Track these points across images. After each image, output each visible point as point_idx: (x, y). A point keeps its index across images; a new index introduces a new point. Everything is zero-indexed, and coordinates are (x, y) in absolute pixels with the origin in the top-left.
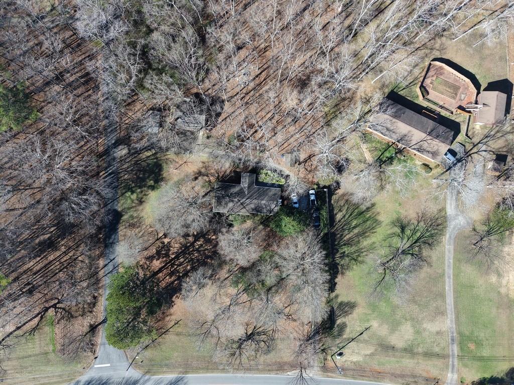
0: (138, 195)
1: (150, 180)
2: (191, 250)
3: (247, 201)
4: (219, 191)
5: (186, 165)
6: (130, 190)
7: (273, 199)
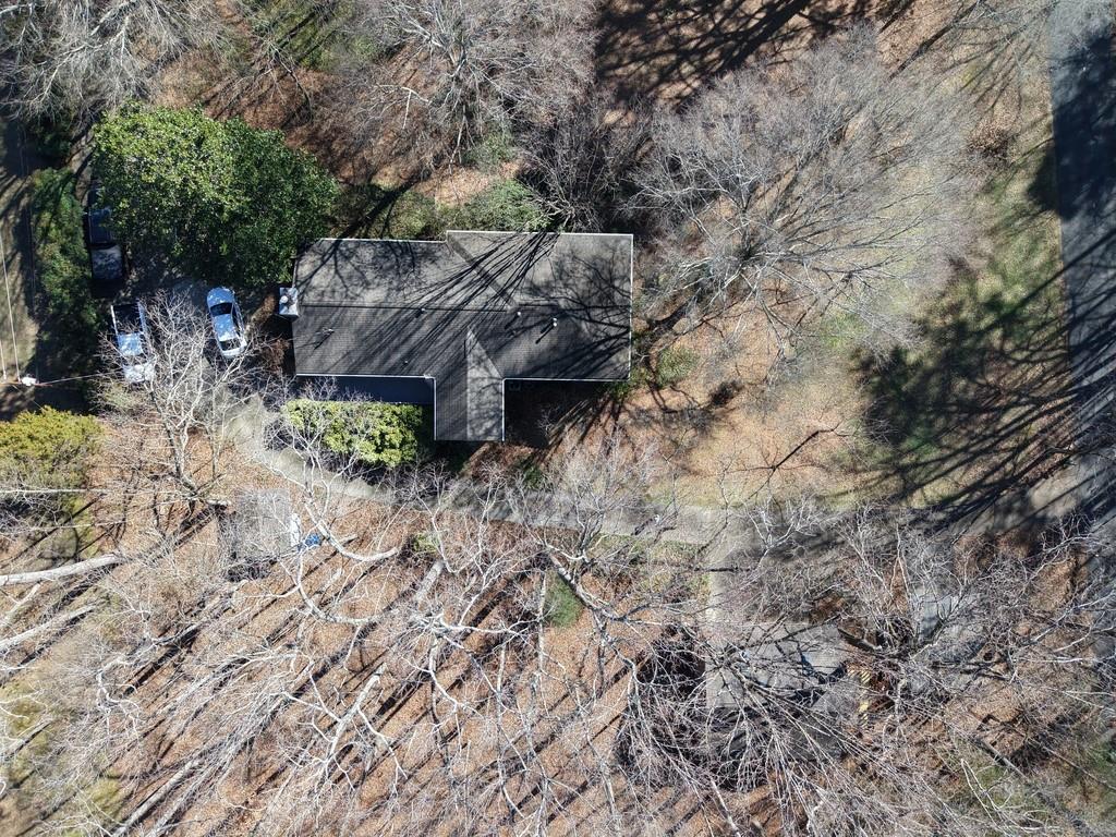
0: (973, 293)
1: (918, 365)
2: (714, 55)
3: (460, 298)
4: (609, 338)
5: (773, 453)
6: (1005, 311)
7: (326, 316)
